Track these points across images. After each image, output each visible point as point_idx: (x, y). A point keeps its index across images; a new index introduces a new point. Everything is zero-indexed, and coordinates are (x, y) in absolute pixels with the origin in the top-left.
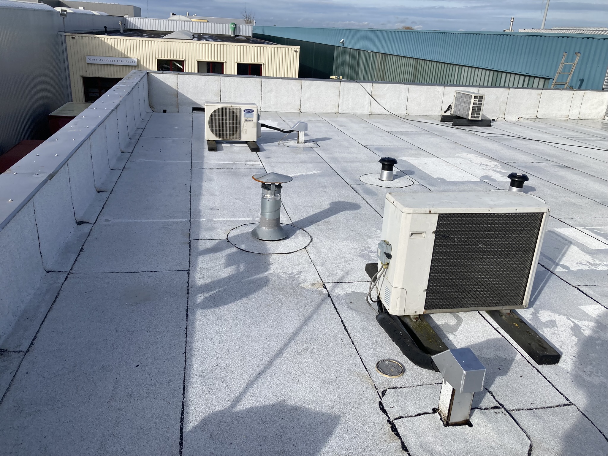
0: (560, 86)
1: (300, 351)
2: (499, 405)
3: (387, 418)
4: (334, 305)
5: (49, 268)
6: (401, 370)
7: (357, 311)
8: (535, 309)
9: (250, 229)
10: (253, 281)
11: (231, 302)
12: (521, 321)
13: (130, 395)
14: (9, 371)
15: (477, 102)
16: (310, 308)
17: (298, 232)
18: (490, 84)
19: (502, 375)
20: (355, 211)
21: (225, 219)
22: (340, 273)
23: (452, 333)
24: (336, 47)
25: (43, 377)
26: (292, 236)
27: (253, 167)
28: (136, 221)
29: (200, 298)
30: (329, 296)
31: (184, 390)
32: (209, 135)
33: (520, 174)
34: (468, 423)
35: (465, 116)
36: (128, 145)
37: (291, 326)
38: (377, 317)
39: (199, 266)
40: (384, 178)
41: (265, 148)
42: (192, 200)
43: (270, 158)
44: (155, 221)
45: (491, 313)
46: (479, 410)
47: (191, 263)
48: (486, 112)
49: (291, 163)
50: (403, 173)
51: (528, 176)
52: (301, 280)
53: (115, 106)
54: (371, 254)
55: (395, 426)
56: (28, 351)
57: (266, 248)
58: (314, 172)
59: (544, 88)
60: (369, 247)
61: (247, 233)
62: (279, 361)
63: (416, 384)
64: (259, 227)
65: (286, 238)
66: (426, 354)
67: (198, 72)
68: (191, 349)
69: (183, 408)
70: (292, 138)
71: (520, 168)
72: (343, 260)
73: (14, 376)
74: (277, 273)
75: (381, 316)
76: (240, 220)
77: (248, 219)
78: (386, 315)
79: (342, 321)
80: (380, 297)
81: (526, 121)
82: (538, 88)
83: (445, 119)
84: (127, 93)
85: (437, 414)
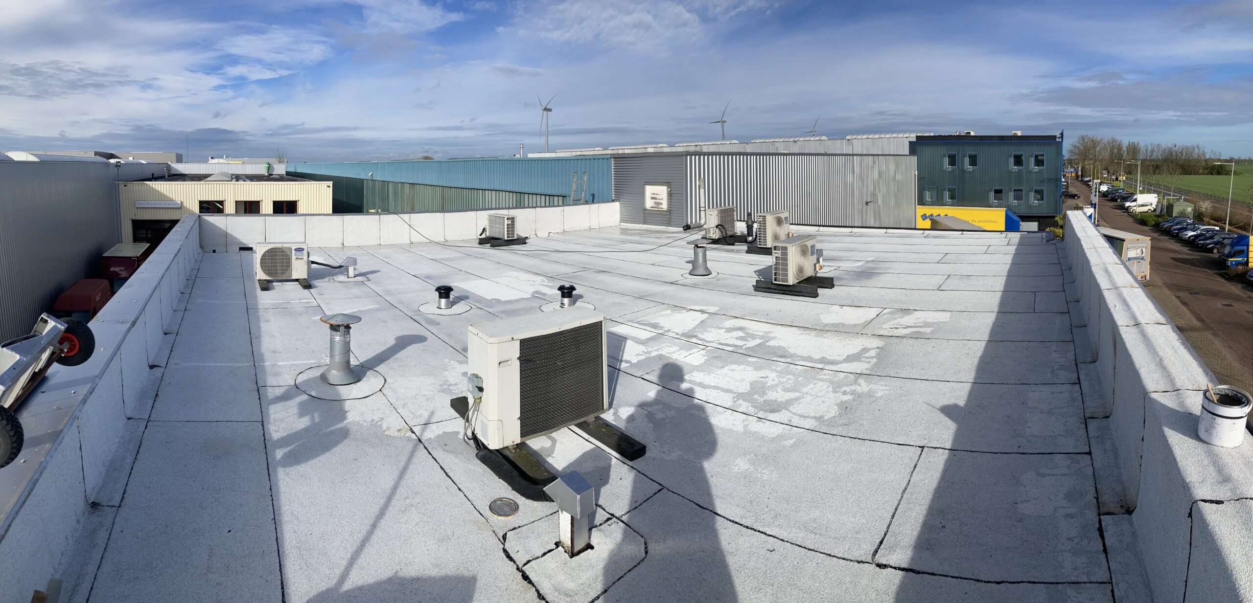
0: (577, 202)
1: (403, 509)
2: (610, 516)
3: (515, 566)
4: (428, 451)
5: (129, 415)
6: (514, 508)
7: (454, 453)
8: (614, 409)
9: (317, 373)
10: (332, 432)
11: (313, 458)
12: (607, 425)
13: (228, 567)
14: (105, 528)
15: (510, 223)
16: (403, 459)
17: (368, 373)
18: (514, 206)
19: (605, 485)
20: (422, 344)
21: (290, 363)
22: (426, 415)
23: (550, 456)
24: (365, 181)
25: (138, 537)
26: (363, 378)
27: (308, 305)
28: (204, 364)
29: (279, 454)
30: (420, 441)
31: (280, 566)
32: (261, 275)
33: (567, 285)
34: (589, 547)
35: (501, 237)
36: (186, 286)
37: (387, 481)
38: (477, 455)
39: (272, 417)
40: (443, 306)
41: (316, 284)
42: (253, 343)
43: (322, 295)
44: (222, 365)
45: (580, 426)
46: (595, 529)
47: (264, 413)
48: (520, 231)
49: (345, 299)
50: (460, 299)
51: (575, 286)
52: (385, 426)
53: (177, 250)
54: (451, 387)
55: (525, 573)
56: (120, 506)
57: (338, 394)
58: (370, 307)
59: (563, 205)
60: (447, 381)
61: (316, 377)
62: (383, 523)
63: (532, 520)
64: (328, 370)
65: (358, 381)
66: (536, 486)
67: (236, 213)
68: (280, 515)
69: (283, 588)
70: (342, 273)
71: (564, 279)
72: (424, 398)
73: (110, 534)
74: (356, 422)
75: (481, 453)
76: (305, 364)
77: (313, 362)
78: (486, 451)
79: (441, 467)
80: (475, 432)
81: (556, 235)
82: (558, 206)
83: (482, 242)
84: (185, 237)
85: (560, 548)
